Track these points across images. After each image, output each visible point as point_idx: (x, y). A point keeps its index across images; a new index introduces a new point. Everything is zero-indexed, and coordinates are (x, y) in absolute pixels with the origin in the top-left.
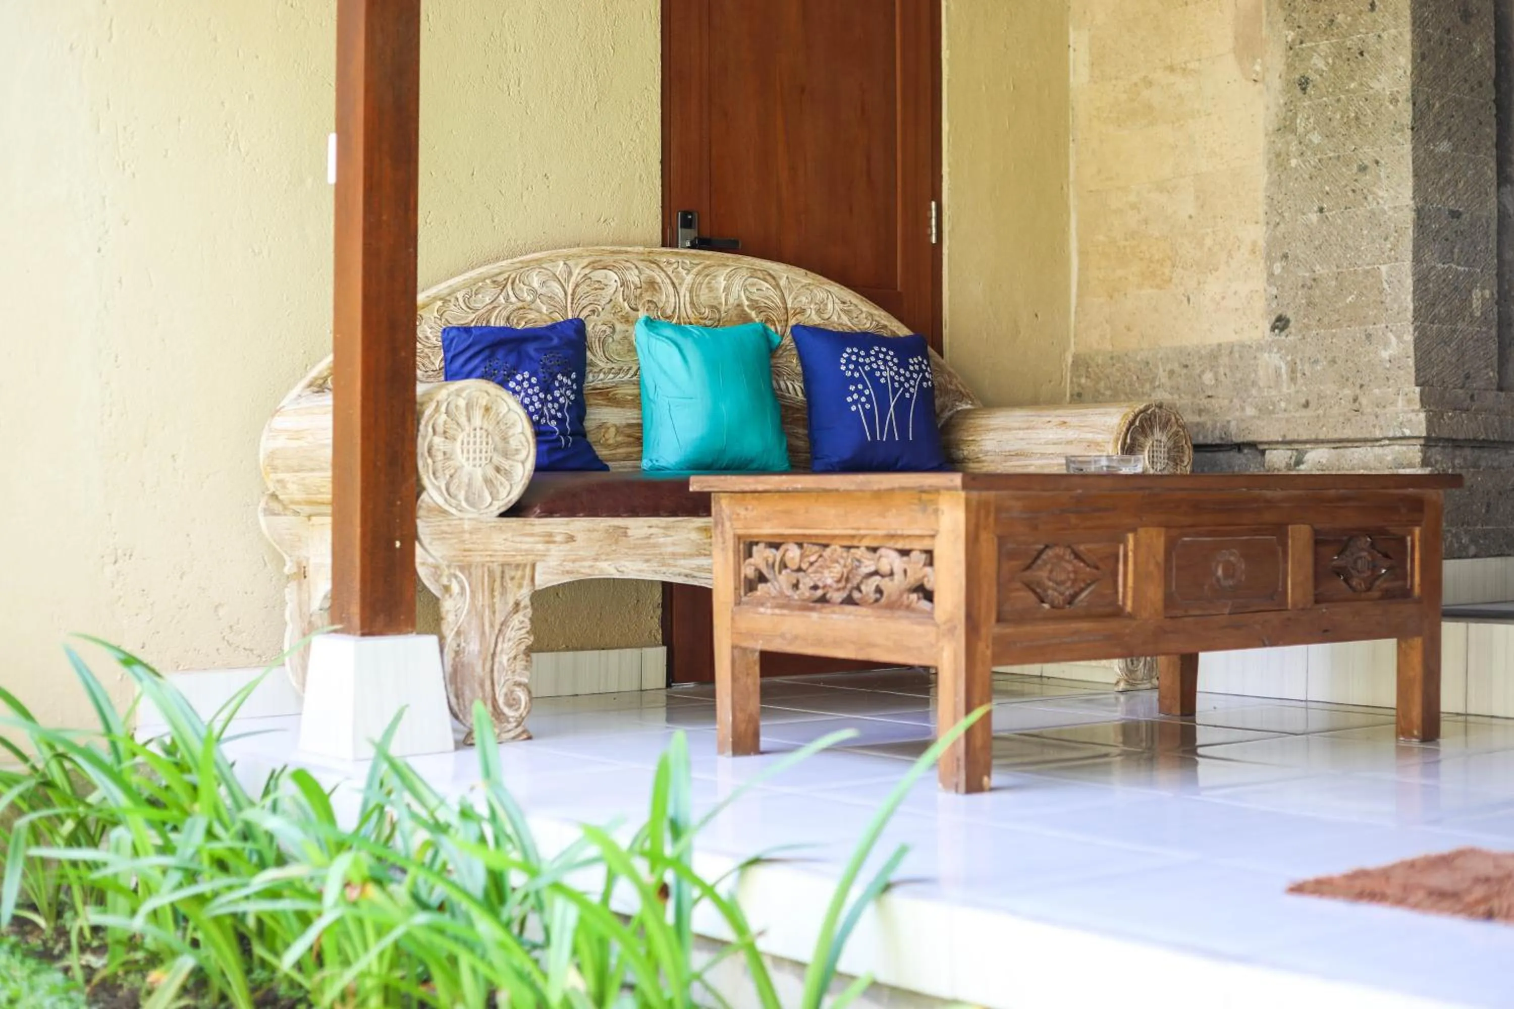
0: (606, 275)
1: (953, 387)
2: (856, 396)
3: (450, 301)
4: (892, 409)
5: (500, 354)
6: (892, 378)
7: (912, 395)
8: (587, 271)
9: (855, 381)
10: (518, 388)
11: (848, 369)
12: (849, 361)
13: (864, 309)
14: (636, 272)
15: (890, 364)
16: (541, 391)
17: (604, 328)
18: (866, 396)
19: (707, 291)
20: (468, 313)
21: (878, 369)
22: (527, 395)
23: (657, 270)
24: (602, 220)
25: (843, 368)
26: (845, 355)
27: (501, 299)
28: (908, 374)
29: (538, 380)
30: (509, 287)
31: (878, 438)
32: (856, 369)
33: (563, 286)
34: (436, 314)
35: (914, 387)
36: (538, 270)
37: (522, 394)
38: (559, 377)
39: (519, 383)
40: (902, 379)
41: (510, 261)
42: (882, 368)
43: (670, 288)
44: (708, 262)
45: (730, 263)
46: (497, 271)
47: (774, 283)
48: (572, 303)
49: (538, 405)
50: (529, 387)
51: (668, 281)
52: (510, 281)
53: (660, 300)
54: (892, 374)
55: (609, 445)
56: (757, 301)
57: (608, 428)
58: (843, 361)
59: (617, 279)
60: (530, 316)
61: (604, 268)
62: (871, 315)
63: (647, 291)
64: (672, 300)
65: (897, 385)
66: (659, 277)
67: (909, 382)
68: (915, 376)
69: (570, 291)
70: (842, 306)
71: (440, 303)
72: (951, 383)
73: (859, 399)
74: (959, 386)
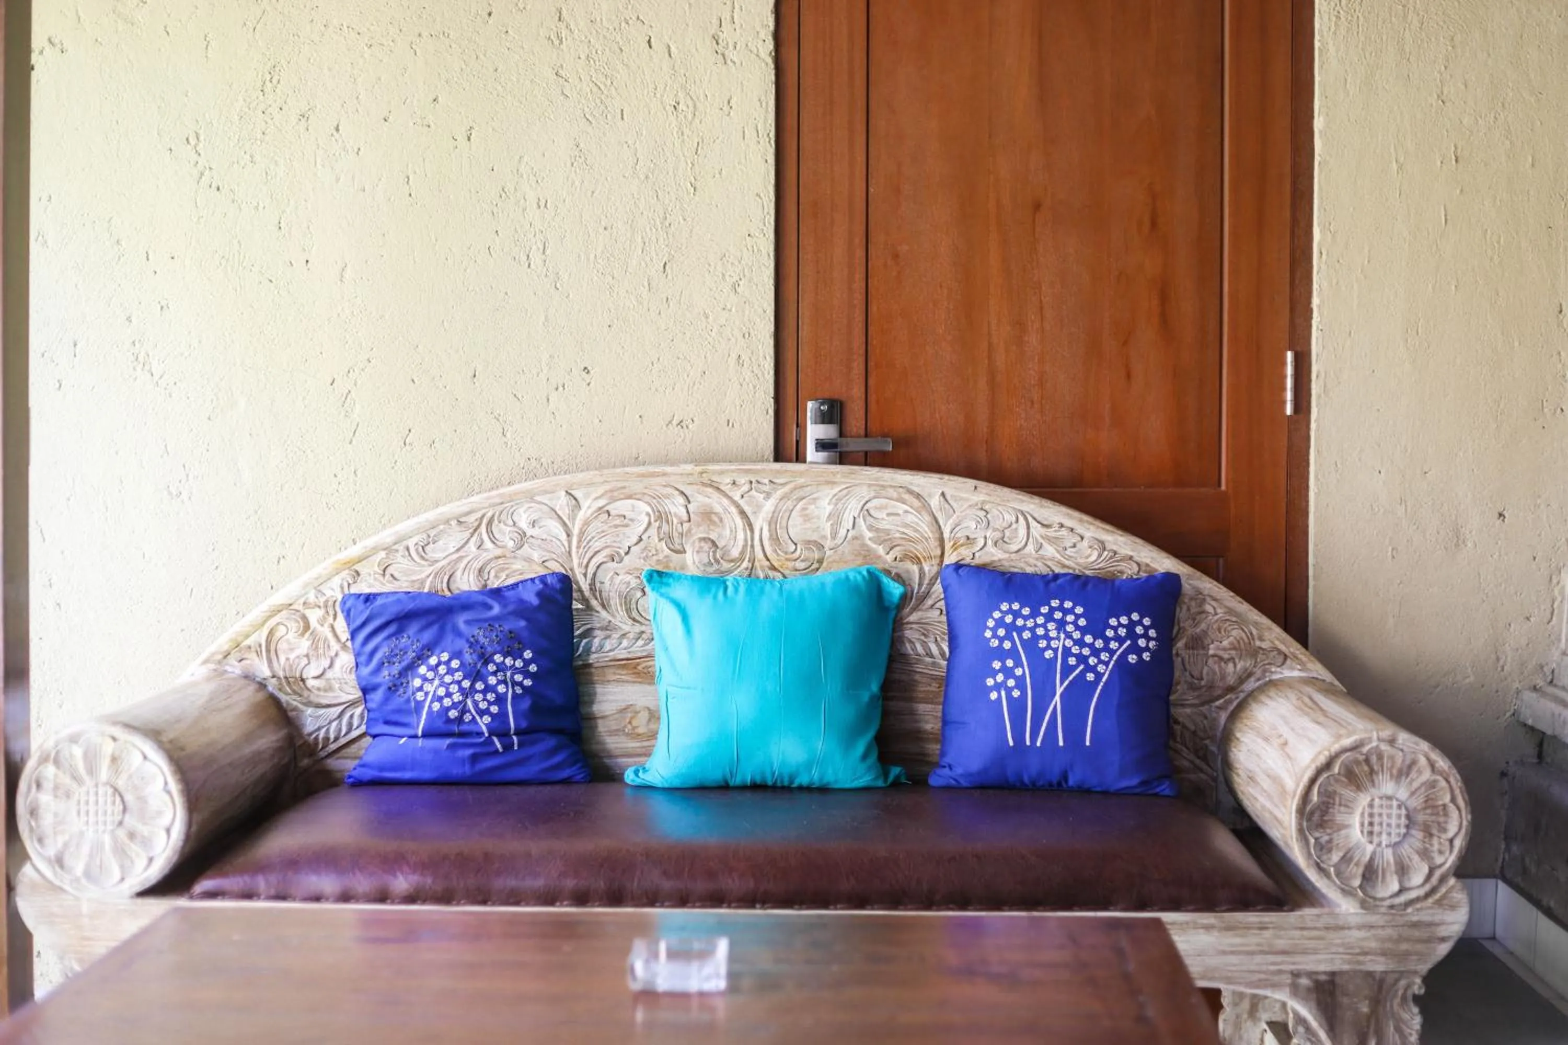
0: (633, 506)
1: (1264, 645)
2: (1000, 678)
3: (397, 551)
4: (1057, 698)
5: (413, 629)
6: (1067, 652)
7: (1099, 676)
8: (601, 503)
9: (1001, 654)
10: (430, 675)
11: (995, 636)
12: (1000, 623)
13: (1087, 534)
14: (681, 500)
15: (1070, 628)
16: (465, 678)
17: (628, 578)
18: (1016, 678)
19: (800, 520)
20: (423, 566)
21: (1046, 637)
22: (442, 684)
23: (716, 495)
24: (675, 422)
25: (988, 634)
26: (997, 615)
27: (472, 546)
28: (1099, 644)
29: (462, 664)
30: (483, 528)
31: (1028, 743)
32: (1009, 636)
33: (565, 524)
34: (376, 569)
35: (1106, 664)
36: (527, 505)
37: (436, 682)
38: (498, 658)
39: (431, 668)
40: (1086, 651)
41: (486, 495)
42: (1053, 634)
43: (739, 521)
44: (801, 481)
45: (838, 478)
46: (466, 509)
47: (916, 503)
48: (578, 547)
49: (457, 697)
50: (447, 673)
51: (733, 510)
52: (485, 521)
53: (720, 536)
54: (1069, 643)
55: (639, 735)
56: (887, 532)
57: (637, 713)
58: (991, 623)
59: (649, 510)
60: (515, 567)
61: (630, 497)
62: (1102, 543)
63: (699, 525)
64: (741, 536)
65: (1072, 661)
66: (717, 503)
67: (1098, 657)
68: (1113, 645)
69: (576, 531)
70: (1043, 531)
71: (383, 554)
72: (1261, 639)
73: (1004, 682)
74: (1277, 642)
